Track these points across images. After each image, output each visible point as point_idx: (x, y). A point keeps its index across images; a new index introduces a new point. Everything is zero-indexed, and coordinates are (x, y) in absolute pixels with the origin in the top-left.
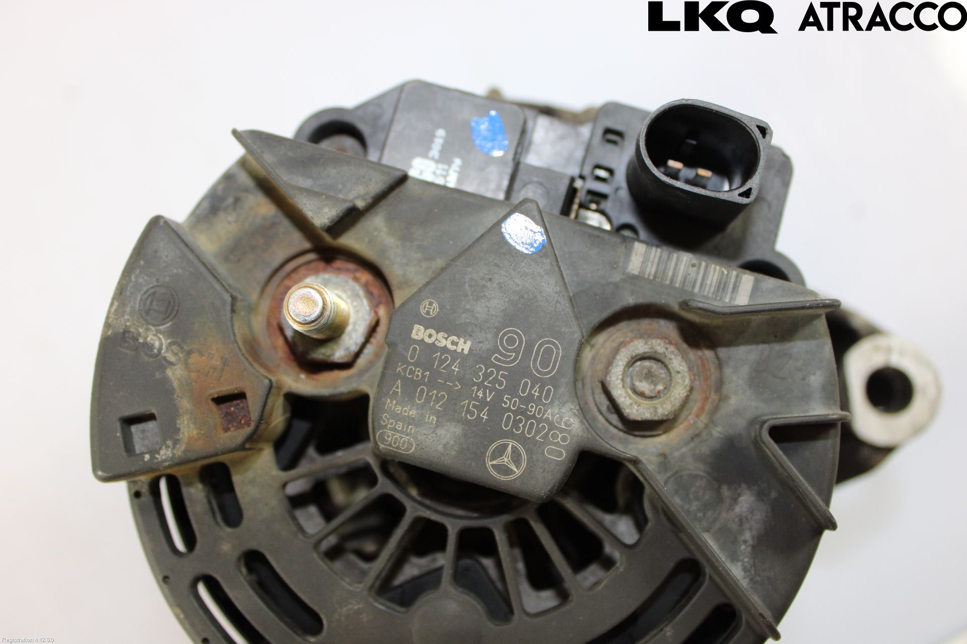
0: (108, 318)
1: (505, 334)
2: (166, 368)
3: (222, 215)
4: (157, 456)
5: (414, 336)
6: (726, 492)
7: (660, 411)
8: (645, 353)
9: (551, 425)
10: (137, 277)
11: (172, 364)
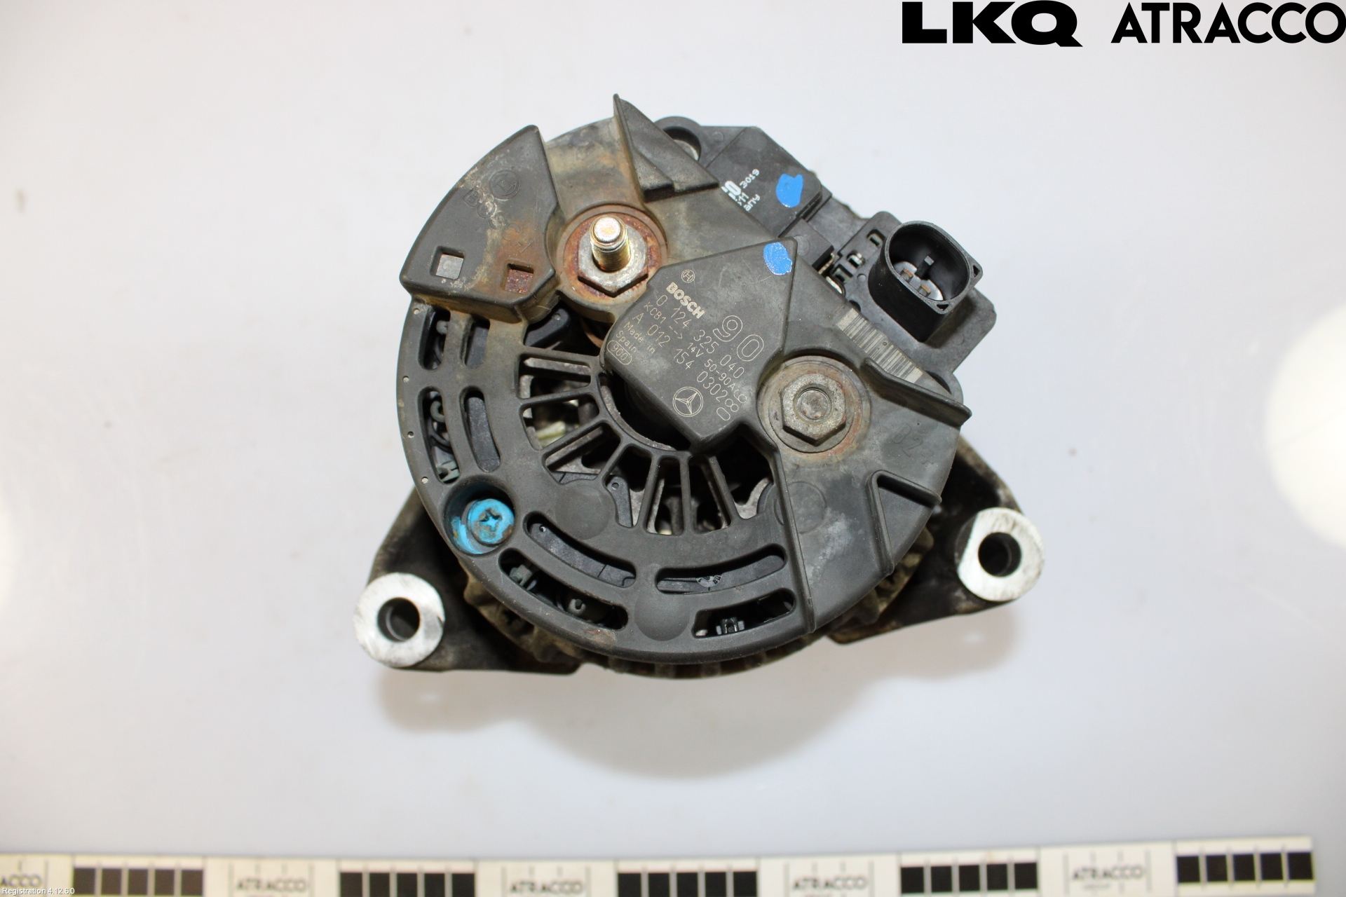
0: (465, 176)
1: (731, 318)
2: (488, 228)
3: (575, 150)
4: (451, 283)
5: (668, 289)
6: (829, 513)
7: (810, 430)
8: (819, 385)
9: (731, 394)
10: (500, 158)
11: (494, 227)
